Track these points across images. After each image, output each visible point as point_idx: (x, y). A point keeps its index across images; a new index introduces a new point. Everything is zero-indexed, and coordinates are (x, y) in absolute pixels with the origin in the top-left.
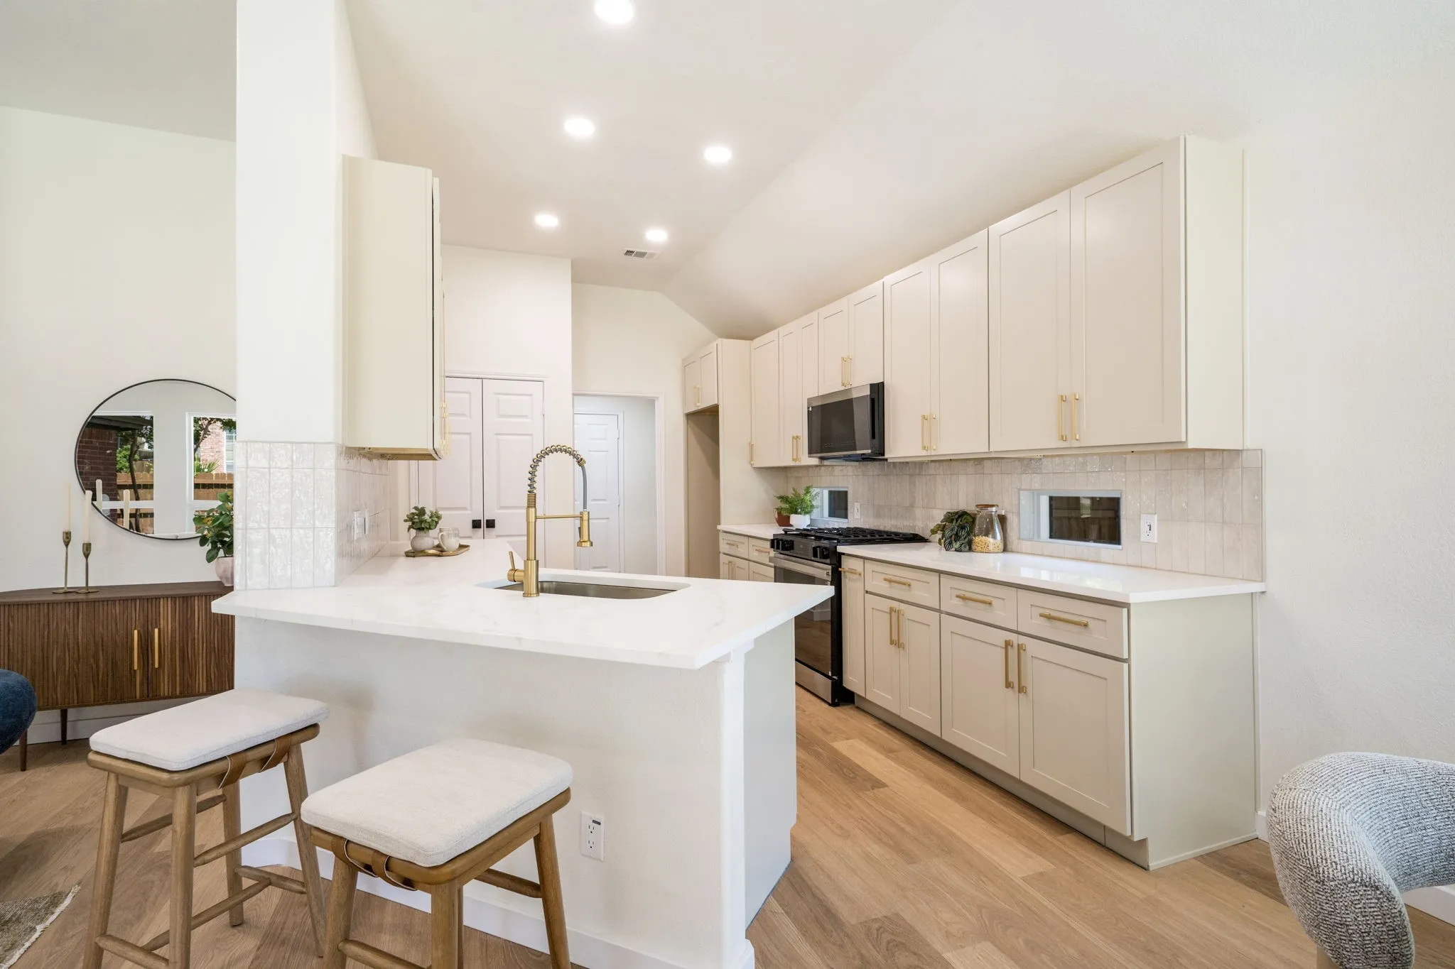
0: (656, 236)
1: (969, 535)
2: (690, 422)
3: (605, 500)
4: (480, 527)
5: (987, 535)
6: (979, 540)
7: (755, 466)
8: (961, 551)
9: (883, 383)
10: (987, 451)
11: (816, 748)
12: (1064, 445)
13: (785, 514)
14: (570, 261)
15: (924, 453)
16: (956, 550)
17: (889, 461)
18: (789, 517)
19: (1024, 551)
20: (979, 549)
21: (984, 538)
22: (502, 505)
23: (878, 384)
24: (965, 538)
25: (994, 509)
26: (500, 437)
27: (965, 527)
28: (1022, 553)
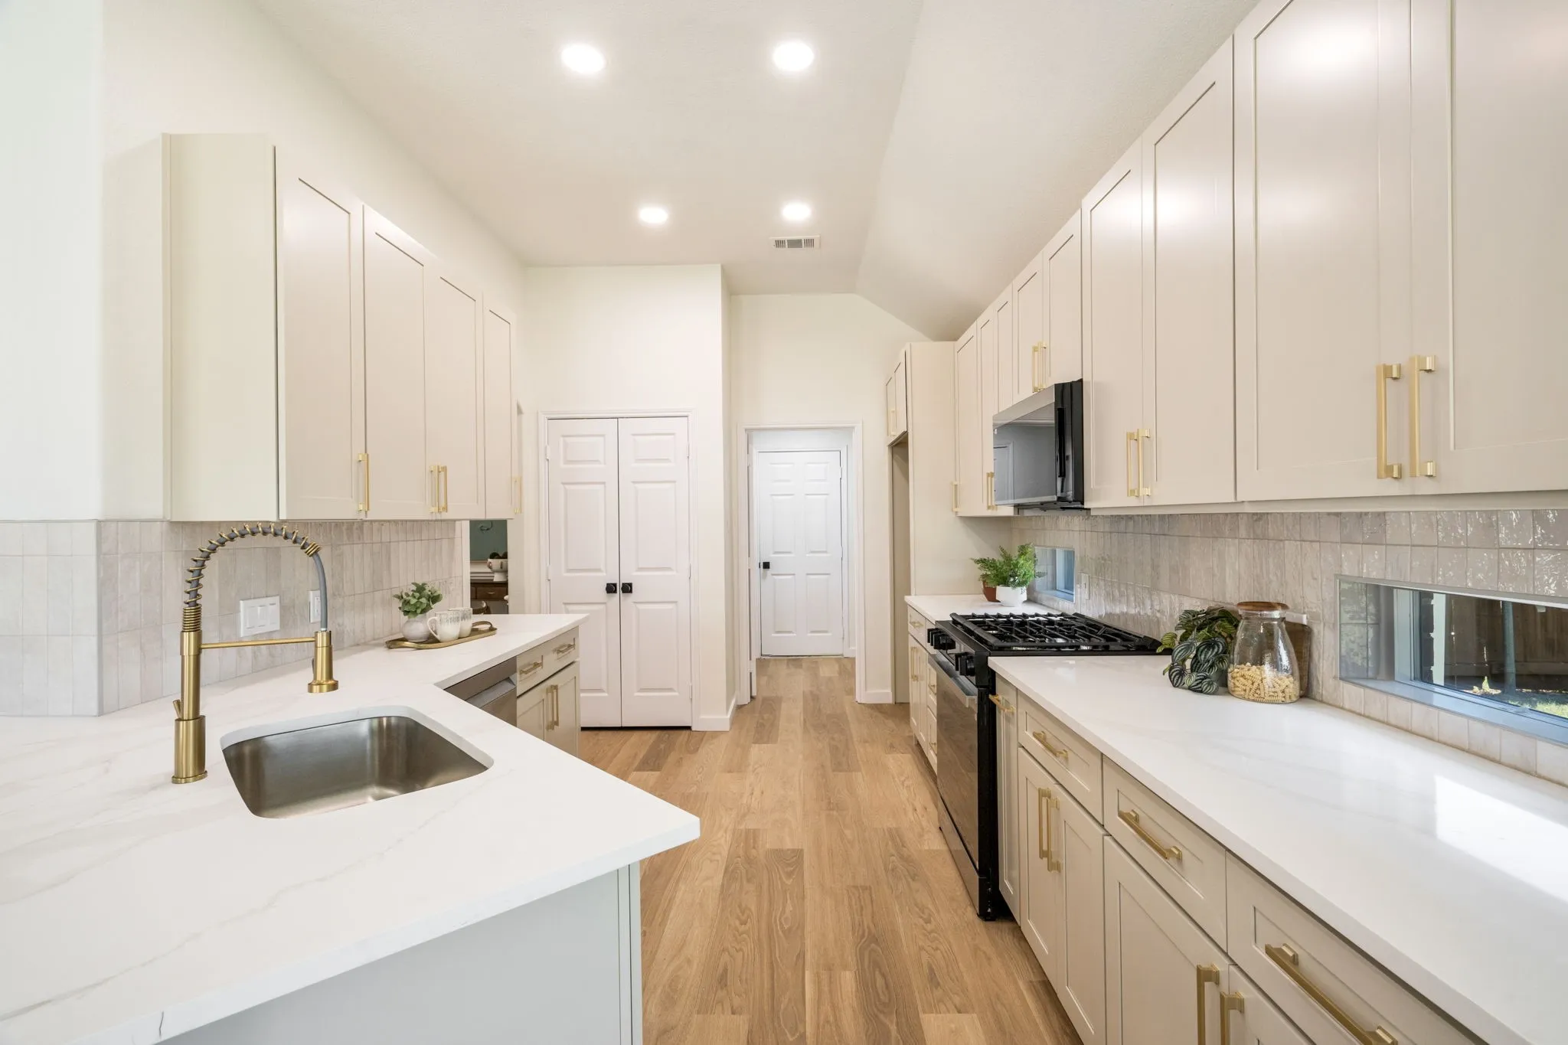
0: (797, 214)
1: (1221, 660)
2: (896, 456)
3: (826, 552)
4: (615, 592)
5: (1259, 661)
6: (1241, 673)
7: (960, 515)
8: (1201, 692)
9: (1081, 381)
10: (1233, 501)
11: (887, 1022)
12: (1393, 488)
13: (990, 585)
14: (719, 265)
15: (1132, 502)
16: (1189, 688)
17: (1093, 513)
18: (995, 590)
19: (1347, 706)
20: (1239, 691)
21: (1252, 671)
22: (640, 566)
23: (1071, 384)
24: (1212, 666)
25: (1276, 614)
26: (639, 486)
27: (1216, 643)
28: (1342, 708)
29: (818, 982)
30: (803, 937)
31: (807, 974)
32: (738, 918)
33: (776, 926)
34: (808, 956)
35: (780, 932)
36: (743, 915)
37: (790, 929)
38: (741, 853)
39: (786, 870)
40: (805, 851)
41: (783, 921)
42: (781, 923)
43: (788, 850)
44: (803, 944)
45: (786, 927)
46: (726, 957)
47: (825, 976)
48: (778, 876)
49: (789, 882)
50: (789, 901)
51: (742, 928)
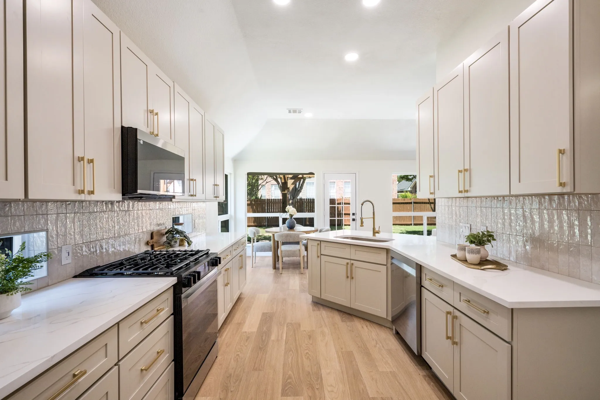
29: (282, 337)
30: (285, 348)
31: (285, 338)
32: (309, 355)
33: (295, 352)
34: (284, 343)
35: (293, 350)
36: (308, 356)
37: (290, 352)
38: (317, 392)
39: (291, 380)
40: (280, 395)
41: (292, 354)
42: (293, 353)
43: (290, 396)
44: (285, 346)
45: (291, 352)
46: (311, 342)
47: (280, 338)
48: (295, 376)
49: (290, 372)
50: (290, 362)
51: (307, 351)
